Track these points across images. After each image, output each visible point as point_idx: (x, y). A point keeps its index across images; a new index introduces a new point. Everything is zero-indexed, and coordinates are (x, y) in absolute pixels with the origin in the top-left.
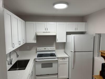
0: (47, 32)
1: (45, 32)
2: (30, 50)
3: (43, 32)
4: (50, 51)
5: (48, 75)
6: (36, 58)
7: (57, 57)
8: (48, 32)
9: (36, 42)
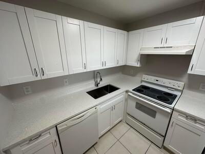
0: (165, 47)
1: (158, 48)
2: (134, 75)
3: (155, 48)
4: (167, 87)
5: (145, 124)
6: (131, 90)
7: (172, 106)
8: (167, 47)
9: (139, 65)
